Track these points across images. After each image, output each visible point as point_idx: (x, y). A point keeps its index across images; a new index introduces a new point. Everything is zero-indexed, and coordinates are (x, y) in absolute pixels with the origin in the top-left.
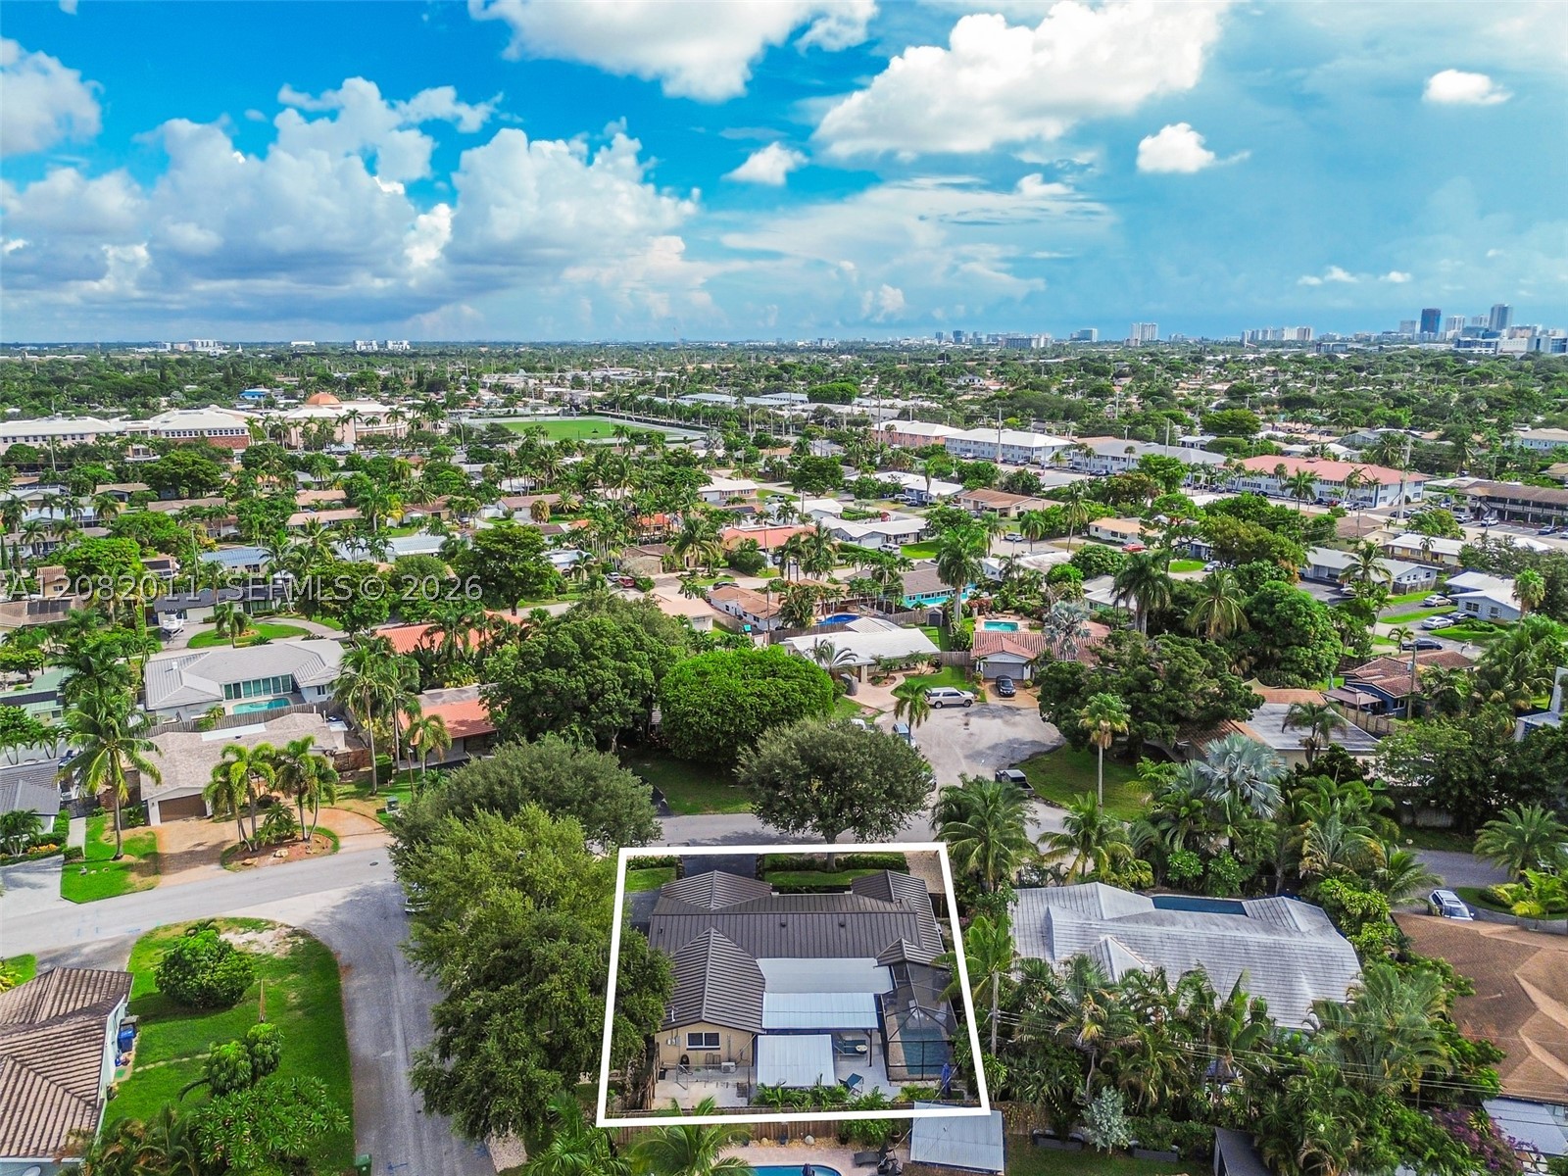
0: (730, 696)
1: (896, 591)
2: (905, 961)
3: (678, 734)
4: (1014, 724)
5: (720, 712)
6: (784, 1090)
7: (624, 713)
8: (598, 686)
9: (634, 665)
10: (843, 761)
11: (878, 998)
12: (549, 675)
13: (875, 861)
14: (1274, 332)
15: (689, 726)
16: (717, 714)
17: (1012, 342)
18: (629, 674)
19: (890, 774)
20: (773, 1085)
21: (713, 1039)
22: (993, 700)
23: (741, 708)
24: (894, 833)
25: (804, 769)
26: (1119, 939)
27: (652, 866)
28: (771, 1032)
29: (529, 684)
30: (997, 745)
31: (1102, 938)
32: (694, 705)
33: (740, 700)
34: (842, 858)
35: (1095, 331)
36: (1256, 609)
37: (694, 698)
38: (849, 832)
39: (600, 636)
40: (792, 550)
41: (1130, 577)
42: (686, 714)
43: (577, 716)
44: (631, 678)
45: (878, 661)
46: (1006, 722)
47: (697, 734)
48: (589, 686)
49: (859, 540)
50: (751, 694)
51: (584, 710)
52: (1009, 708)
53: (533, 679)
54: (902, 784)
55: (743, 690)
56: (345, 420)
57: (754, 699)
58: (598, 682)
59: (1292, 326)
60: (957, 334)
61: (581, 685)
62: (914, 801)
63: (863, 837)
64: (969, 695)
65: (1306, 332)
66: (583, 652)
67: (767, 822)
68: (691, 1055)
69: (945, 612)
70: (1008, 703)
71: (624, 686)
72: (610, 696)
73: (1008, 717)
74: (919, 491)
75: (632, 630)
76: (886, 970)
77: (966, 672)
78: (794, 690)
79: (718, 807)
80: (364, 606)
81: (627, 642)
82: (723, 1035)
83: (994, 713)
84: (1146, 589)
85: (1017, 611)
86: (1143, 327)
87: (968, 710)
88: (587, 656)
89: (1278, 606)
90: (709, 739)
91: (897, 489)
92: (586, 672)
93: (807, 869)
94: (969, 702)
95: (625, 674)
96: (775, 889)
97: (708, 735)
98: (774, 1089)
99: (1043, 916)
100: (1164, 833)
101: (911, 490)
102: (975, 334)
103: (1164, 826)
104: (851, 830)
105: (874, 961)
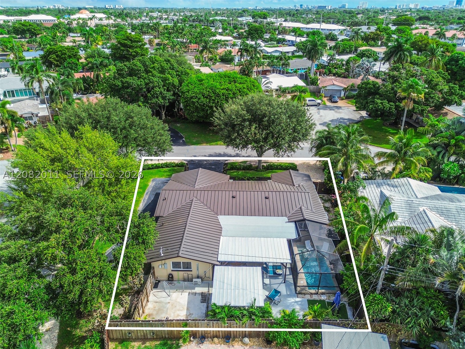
0: (213, 89)
1: (287, 64)
2: (304, 220)
3: (188, 108)
4: (339, 112)
5: (208, 97)
6: (230, 307)
7: (164, 98)
8: (151, 85)
9: (169, 76)
10: (270, 112)
11: (289, 242)
12: (129, 79)
13: (282, 166)
14: (406, 5)
15: (193, 103)
16: (207, 98)
17: (320, 7)
18: (166, 80)
19: (294, 120)
20: (223, 304)
21: (187, 266)
22: (328, 104)
23: (218, 95)
24: (294, 151)
25: (248, 116)
26: (431, 210)
27: (173, 166)
28: (223, 264)
29: (120, 84)
30: (333, 120)
31: (421, 209)
32: (196, 93)
33: (217, 91)
34: (265, 165)
35: (347, 4)
36: (449, 64)
37: (196, 90)
38: (271, 151)
39: (154, 63)
40: (245, 50)
41: (393, 49)
42: (192, 98)
43: (142, 99)
44: (167, 82)
45: (280, 88)
46: (336, 112)
47: (197, 107)
48: (147, 84)
49: (271, 53)
50: (223, 89)
51: (145, 97)
52: (336, 107)
53: (122, 81)
54: (300, 125)
55: (219, 87)
56: (91, 19)
57: (224, 91)
58: (151, 82)
59: (412, 3)
60: (301, 5)
61: (143, 83)
62: (305, 136)
63: (278, 153)
64: (319, 101)
65: (417, 5)
66: (146, 70)
67: (228, 145)
68: (175, 274)
69: (306, 74)
70: (335, 105)
71: (164, 86)
72: (157, 89)
73: (336, 110)
74: (292, 41)
75: (169, 61)
76: (293, 225)
77: (316, 93)
78: (244, 88)
79: (208, 142)
80: (69, 63)
81: (166, 66)
82: (194, 265)
83: (331, 108)
84: (400, 55)
85: (334, 75)
86: (363, 3)
87: (318, 107)
88: (147, 72)
89: (460, 62)
90: (203, 110)
91: (284, 40)
92: (145, 78)
93: (248, 169)
94: (319, 104)
95: (164, 80)
96: (231, 178)
97: (202, 108)
98: (223, 307)
99: (379, 195)
100: (439, 153)
101: (289, 41)
102: (307, 6)
103: (439, 149)
104: (272, 149)
105: (286, 219)
